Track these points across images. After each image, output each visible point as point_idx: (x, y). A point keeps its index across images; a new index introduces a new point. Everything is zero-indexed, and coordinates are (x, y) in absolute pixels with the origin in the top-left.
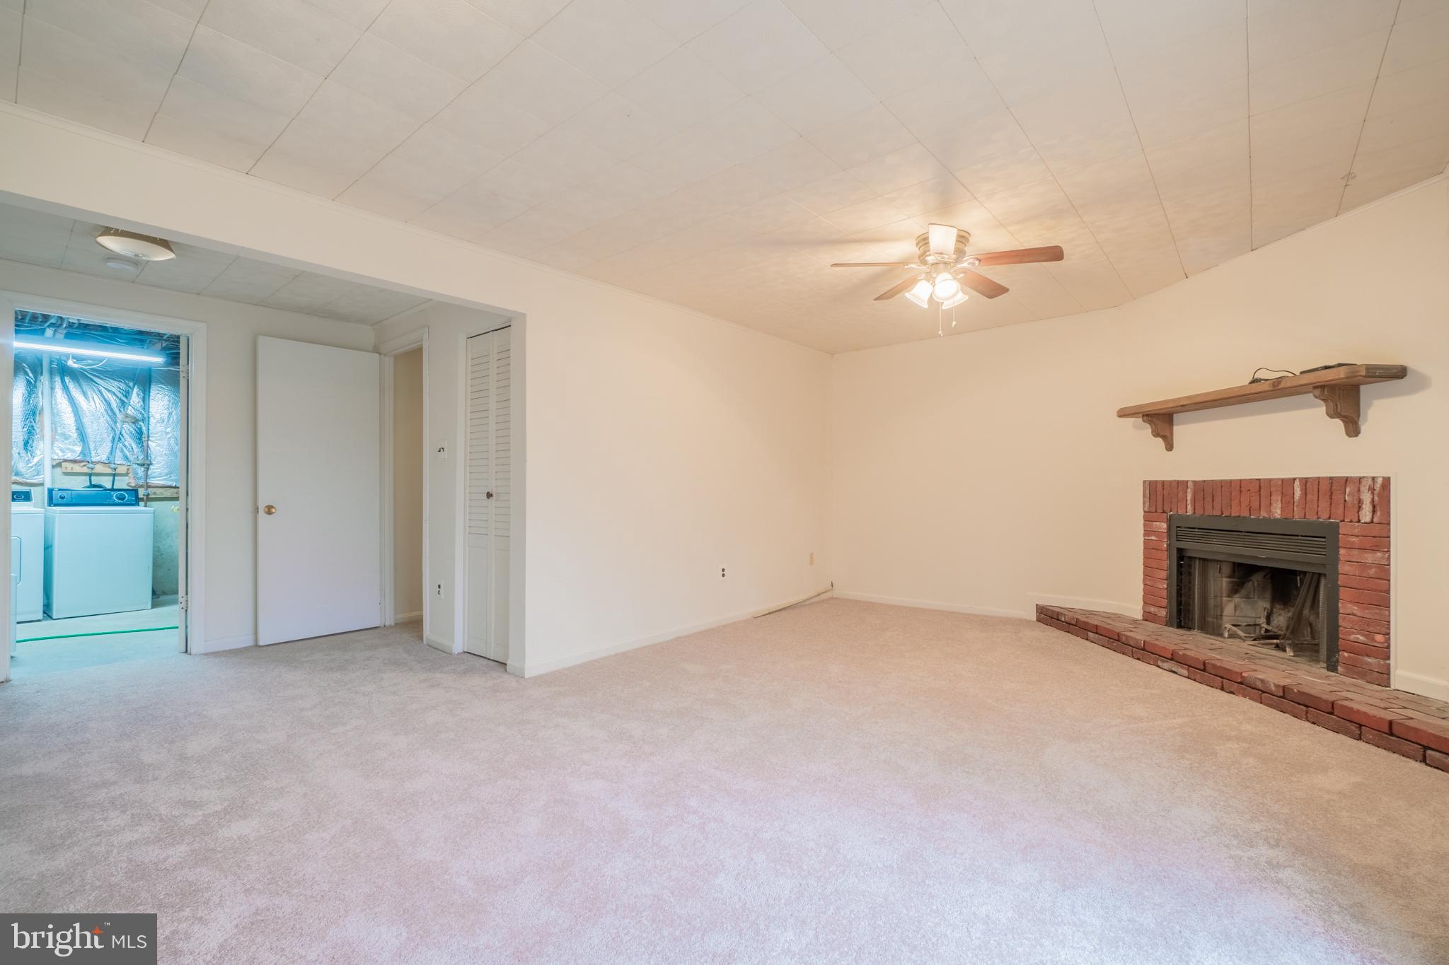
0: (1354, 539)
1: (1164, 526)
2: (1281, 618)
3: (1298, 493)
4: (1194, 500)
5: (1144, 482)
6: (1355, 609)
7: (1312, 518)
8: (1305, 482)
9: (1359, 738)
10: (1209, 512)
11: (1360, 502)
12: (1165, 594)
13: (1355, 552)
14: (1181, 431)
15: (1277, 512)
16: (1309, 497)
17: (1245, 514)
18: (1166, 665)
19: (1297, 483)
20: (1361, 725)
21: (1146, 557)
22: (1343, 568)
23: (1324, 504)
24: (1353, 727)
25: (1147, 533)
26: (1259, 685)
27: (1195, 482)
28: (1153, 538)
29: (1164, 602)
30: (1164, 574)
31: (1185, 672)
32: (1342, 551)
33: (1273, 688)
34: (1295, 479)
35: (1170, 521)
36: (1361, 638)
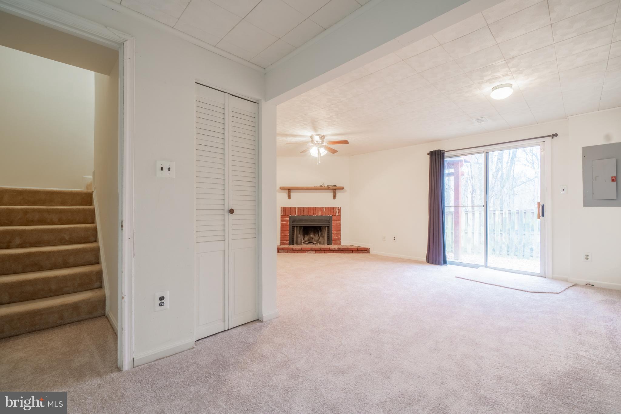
0: (335, 219)
1: (289, 219)
2: (306, 238)
3: (324, 210)
4: (298, 212)
5: (281, 207)
6: (335, 232)
7: (327, 215)
8: (326, 208)
9: (353, 253)
10: (302, 215)
11: (336, 212)
12: (288, 237)
13: (335, 221)
14: (293, 194)
15: (320, 214)
16: (326, 211)
17: (312, 215)
18: (309, 252)
19: (324, 208)
20: (352, 251)
21: (281, 228)
22: (333, 224)
23: (329, 213)
24: (351, 252)
25: (282, 221)
26: (334, 249)
27: (298, 208)
28: (284, 222)
29: (288, 239)
30: (288, 232)
31: (315, 252)
32: (333, 221)
33: (337, 249)
34: (323, 207)
35: (290, 217)
36: (336, 237)
